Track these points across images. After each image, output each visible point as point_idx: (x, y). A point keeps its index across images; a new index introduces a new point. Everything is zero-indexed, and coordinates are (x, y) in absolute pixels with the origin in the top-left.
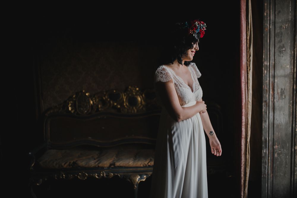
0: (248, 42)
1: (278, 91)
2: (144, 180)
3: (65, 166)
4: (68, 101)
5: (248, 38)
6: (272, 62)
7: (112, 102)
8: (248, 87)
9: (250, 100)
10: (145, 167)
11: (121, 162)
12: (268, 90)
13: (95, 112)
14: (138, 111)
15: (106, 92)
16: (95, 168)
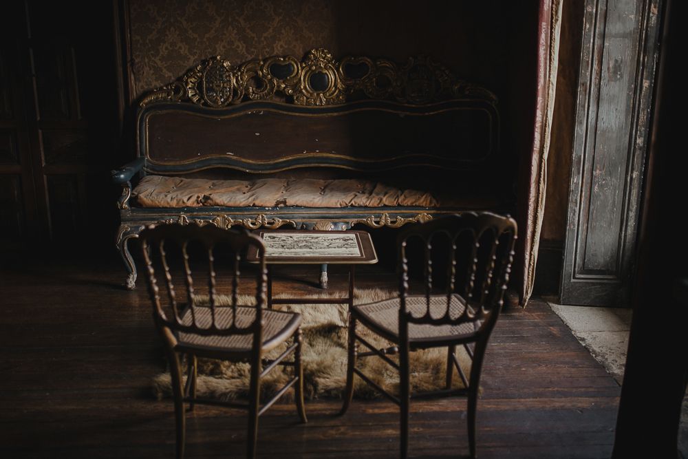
1: (608, 64)
3: (189, 203)
4: (185, 77)
6: (602, 7)
7: (275, 82)
8: (550, 55)
9: (554, 78)
10: (345, 207)
11: (297, 198)
12: (590, 62)
13: (243, 101)
14: (328, 102)
15: (265, 60)
16: (247, 207)
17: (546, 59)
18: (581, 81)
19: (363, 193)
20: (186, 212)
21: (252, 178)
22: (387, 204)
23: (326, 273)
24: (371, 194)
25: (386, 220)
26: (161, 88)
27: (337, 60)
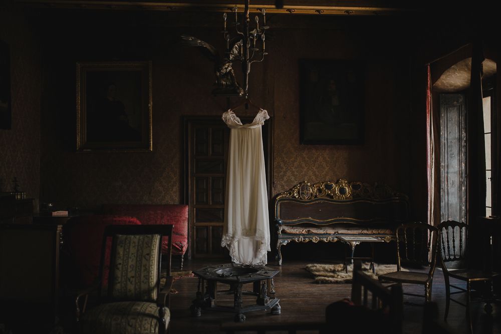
0: (431, 151)
1: (450, 182)
2: (359, 244)
3: (303, 232)
4: (293, 189)
5: (432, 148)
6: (446, 163)
7: (327, 191)
8: (431, 178)
9: (433, 186)
10: (359, 234)
11: (342, 231)
12: (444, 181)
13: (314, 198)
14: (346, 198)
15: (323, 183)
16: (324, 234)
18: (441, 187)
19: (365, 230)
20: (302, 236)
22: (374, 233)
26: (284, 193)
27: (349, 183)
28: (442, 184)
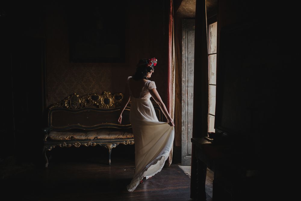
0: (173, 68)
2: (115, 147)
3: (67, 139)
4: (64, 100)
5: (173, 66)
6: (187, 79)
7: (93, 101)
9: (174, 99)
10: (116, 139)
11: (101, 136)
12: (185, 94)
13: (83, 107)
14: (110, 107)
15: (90, 95)
16: (85, 140)
17: (171, 93)
18: (182, 99)
19: (121, 134)
20: (65, 142)
21: (86, 132)
22: (129, 137)
23: (110, 160)
24: (124, 135)
25: (129, 142)
26: (56, 103)
27: (112, 95)
28: (183, 96)
